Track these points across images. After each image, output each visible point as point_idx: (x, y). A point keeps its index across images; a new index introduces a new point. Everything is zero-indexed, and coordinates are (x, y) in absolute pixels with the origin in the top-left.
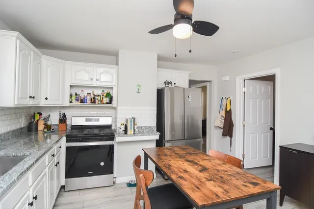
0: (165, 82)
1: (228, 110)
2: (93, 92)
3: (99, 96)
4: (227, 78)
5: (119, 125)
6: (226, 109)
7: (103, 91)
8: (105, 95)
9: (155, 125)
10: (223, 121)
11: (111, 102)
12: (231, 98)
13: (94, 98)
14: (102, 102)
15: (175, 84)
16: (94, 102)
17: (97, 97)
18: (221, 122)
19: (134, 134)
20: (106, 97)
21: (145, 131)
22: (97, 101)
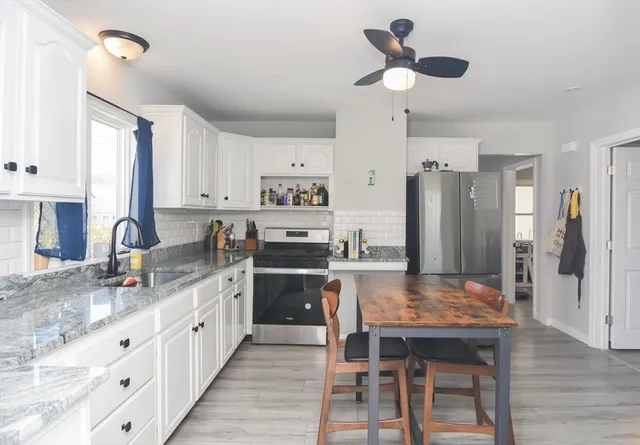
0: (423, 163)
1: (574, 216)
2: (298, 186)
3: (305, 192)
4: (573, 146)
5: (336, 242)
6: (569, 215)
7: (314, 184)
8: (316, 191)
9: (404, 245)
10: (562, 241)
11: (326, 203)
12: (581, 190)
13: (298, 197)
14: (311, 203)
15: (446, 165)
16: (298, 204)
17: (302, 195)
18: (556, 242)
19: (360, 257)
20: (318, 194)
21: (384, 254)
22: (302, 201)
